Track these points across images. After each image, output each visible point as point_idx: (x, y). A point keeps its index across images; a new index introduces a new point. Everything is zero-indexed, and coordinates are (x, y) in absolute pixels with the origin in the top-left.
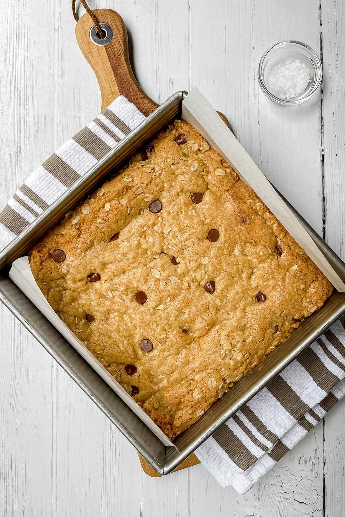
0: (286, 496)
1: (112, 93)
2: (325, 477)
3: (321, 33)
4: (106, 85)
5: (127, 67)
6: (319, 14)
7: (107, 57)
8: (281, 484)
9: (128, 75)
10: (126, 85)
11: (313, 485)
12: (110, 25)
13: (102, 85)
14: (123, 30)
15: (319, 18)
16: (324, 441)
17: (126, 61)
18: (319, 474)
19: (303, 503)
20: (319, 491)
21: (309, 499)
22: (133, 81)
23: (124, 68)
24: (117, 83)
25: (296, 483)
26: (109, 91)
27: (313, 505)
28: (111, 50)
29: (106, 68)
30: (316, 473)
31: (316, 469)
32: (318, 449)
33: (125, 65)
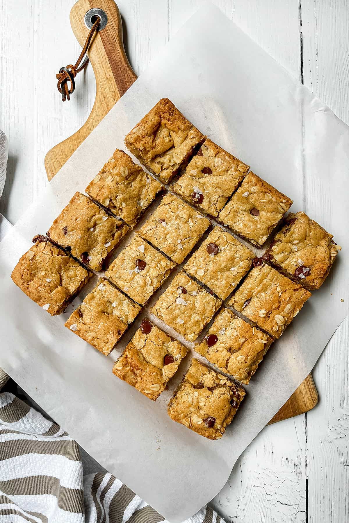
0: (269, 497)
1: (107, 78)
2: (307, 478)
3: (301, 33)
4: (101, 71)
5: (122, 52)
6: (299, 14)
7: (102, 42)
8: (264, 486)
9: (123, 60)
10: (121, 70)
11: (295, 487)
12: (105, 11)
13: (97, 71)
14: (117, 16)
15: (299, 17)
16: (307, 442)
17: (121, 46)
18: (302, 475)
19: (286, 504)
20: (302, 492)
21: (292, 501)
22: (128, 66)
23: (119, 53)
24: (112, 69)
25: (279, 484)
26: (103, 76)
27: (295, 507)
28: (105, 36)
29: (101, 54)
30: (298, 474)
31: (299, 471)
32: (300, 450)
33: (119, 50)
